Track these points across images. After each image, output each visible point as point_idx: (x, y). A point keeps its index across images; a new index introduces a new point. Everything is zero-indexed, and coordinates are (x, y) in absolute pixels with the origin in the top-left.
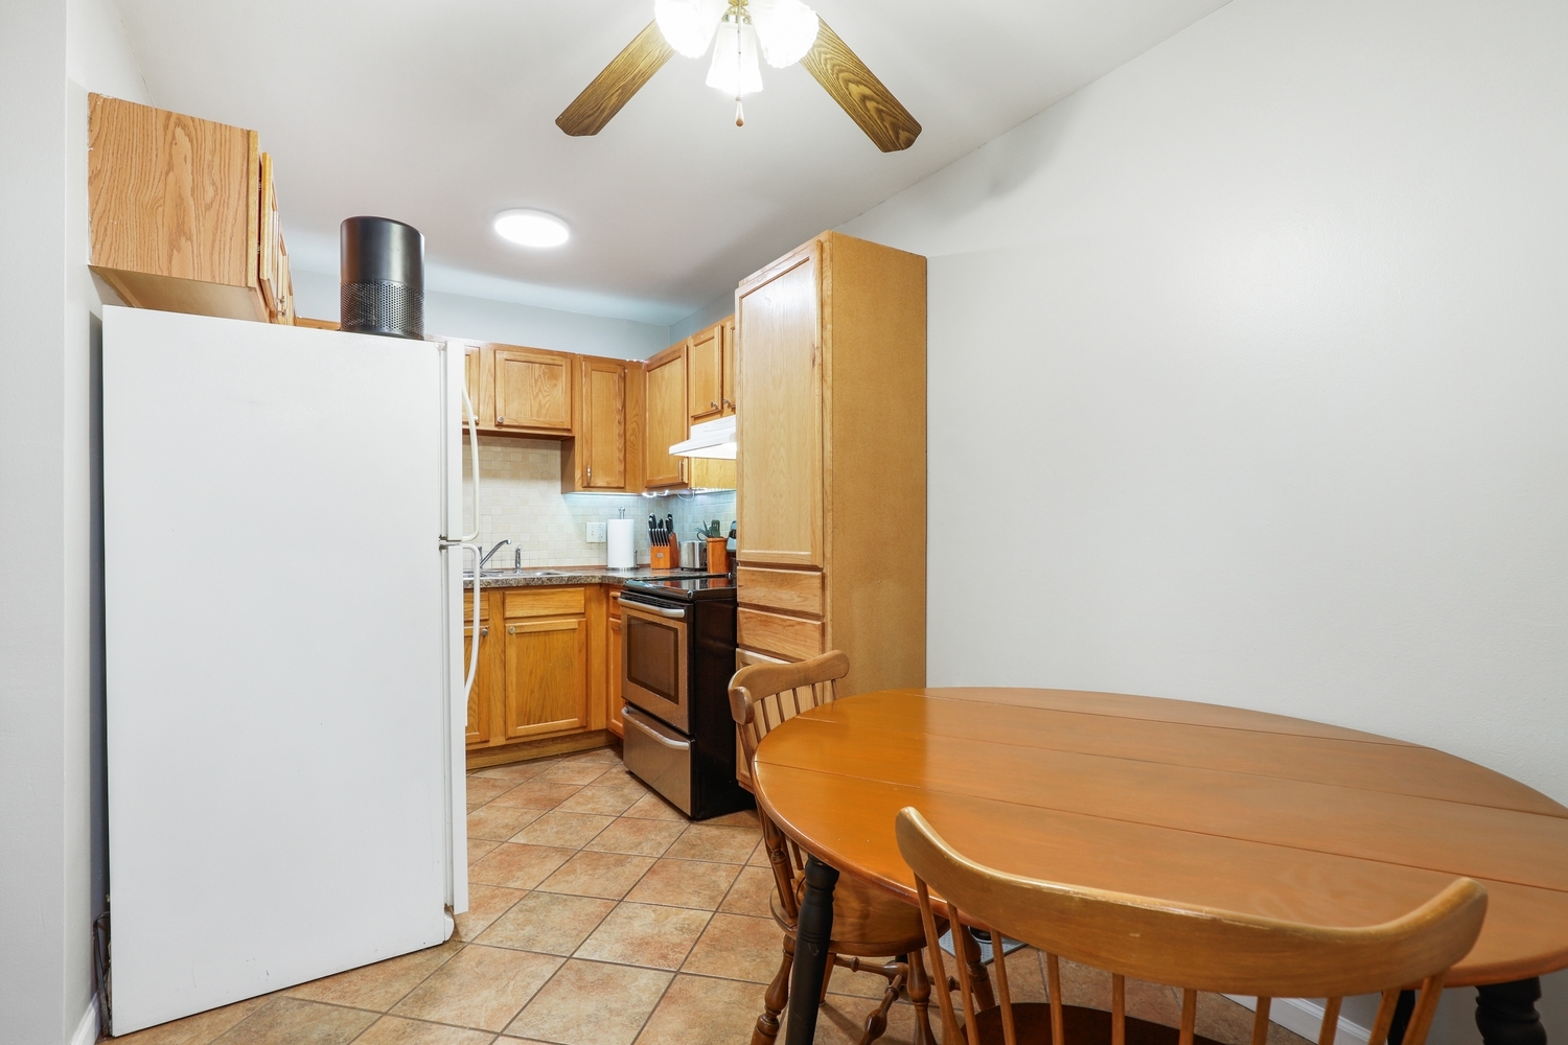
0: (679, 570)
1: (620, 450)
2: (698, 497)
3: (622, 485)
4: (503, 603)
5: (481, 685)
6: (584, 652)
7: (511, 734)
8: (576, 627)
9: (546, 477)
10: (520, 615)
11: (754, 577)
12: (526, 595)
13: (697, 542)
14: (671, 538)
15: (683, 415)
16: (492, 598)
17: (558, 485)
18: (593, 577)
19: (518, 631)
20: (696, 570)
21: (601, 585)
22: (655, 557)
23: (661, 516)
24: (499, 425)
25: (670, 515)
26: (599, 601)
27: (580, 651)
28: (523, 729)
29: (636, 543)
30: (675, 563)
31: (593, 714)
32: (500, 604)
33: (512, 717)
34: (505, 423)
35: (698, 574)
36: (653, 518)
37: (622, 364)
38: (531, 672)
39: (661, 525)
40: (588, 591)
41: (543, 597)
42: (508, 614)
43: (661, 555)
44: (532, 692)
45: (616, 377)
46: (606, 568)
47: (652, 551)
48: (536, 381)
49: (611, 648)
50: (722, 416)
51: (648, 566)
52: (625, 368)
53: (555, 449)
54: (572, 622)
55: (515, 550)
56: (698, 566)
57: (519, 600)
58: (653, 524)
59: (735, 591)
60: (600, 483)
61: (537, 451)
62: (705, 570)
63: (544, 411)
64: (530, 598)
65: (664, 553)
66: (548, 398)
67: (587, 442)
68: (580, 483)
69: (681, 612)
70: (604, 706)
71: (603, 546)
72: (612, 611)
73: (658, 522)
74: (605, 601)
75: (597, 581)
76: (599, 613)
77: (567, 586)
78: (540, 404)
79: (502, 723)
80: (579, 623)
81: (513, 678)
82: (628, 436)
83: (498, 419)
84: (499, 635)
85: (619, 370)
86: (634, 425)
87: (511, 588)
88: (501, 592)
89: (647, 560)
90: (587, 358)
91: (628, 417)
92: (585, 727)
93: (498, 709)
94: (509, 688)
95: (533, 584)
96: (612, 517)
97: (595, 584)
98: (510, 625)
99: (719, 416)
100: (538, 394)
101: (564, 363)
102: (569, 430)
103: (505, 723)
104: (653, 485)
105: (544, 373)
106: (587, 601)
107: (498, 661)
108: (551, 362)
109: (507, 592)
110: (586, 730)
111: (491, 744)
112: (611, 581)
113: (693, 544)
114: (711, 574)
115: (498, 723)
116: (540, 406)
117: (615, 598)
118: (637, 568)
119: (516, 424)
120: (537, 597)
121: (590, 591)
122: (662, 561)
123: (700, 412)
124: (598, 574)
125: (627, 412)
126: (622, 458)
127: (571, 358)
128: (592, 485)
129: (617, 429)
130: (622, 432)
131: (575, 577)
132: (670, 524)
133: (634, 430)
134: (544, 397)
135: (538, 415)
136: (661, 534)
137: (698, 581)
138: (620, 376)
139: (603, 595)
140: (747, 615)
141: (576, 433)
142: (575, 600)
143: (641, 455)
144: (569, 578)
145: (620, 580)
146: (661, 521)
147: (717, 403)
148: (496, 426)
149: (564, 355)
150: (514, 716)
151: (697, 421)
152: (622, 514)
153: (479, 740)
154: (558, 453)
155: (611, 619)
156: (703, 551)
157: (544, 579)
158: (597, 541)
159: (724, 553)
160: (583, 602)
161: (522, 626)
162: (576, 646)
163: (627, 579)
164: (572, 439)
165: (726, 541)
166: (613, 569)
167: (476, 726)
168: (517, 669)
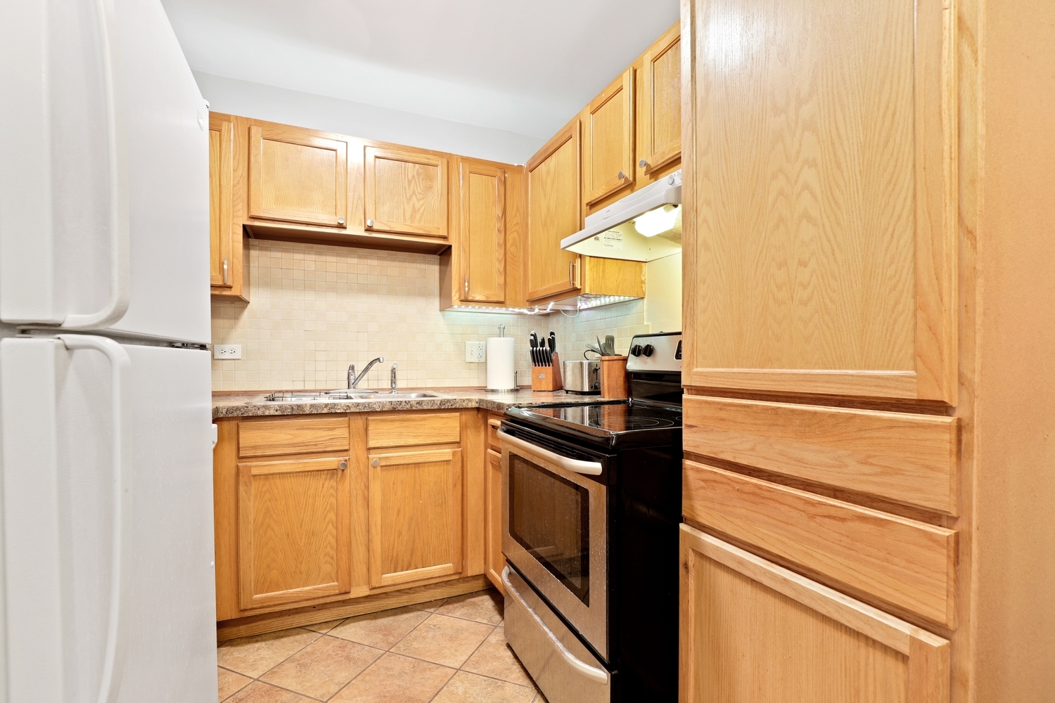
0: (563, 393)
1: (499, 261)
2: (584, 313)
3: (502, 300)
4: (366, 430)
5: (340, 526)
6: (459, 487)
7: (375, 584)
8: (451, 458)
9: (424, 293)
10: (385, 445)
11: (723, 414)
12: (392, 421)
13: (586, 362)
14: (553, 358)
15: (575, 206)
16: (353, 425)
17: (436, 302)
18: (469, 400)
19: (384, 464)
20: (583, 393)
21: (478, 409)
22: (536, 378)
23: (543, 334)
24: (369, 229)
25: (552, 333)
26: (477, 428)
27: (455, 486)
28: (390, 578)
29: (516, 362)
30: (558, 387)
31: (469, 557)
32: (362, 431)
33: (377, 564)
34: (375, 227)
35: (587, 399)
36: (535, 336)
37: (504, 168)
38: (399, 511)
39: (543, 344)
40: (464, 417)
41: (412, 423)
42: (372, 444)
43: (542, 376)
44: (400, 533)
45: (496, 181)
46: (485, 390)
47: (533, 372)
48: (410, 182)
49: (490, 486)
50: (632, 191)
51: (529, 387)
52: (505, 173)
53: (434, 264)
54: (446, 453)
55: (390, 369)
56: (586, 389)
57: (384, 427)
58: (534, 343)
59: (678, 435)
60: (478, 298)
61: (415, 265)
62: (599, 393)
63: (418, 216)
64: (397, 424)
65: (546, 372)
66: (422, 202)
67: (464, 251)
68: (457, 296)
69: (596, 467)
70: (482, 548)
71: (483, 366)
72: (490, 441)
73: (539, 340)
74: (483, 427)
75: (474, 405)
76: (476, 441)
77: (439, 410)
78: (414, 207)
79: (365, 570)
80: (454, 454)
81: (377, 519)
82: (508, 246)
83: (369, 223)
84: (362, 469)
85: (499, 173)
86: (515, 234)
87: (374, 413)
88: (364, 417)
89: (527, 381)
90: (465, 159)
91: (508, 226)
92: (460, 573)
93: (359, 553)
94: (373, 531)
95: (400, 408)
96: (492, 335)
97: (472, 409)
98: (374, 456)
99: (628, 191)
100: (411, 196)
101: (440, 163)
102: (445, 238)
103: (368, 570)
104: (537, 296)
105: (418, 174)
106: (463, 428)
107: (360, 497)
108: (426, 161)
109: (370, 418)
110: (462, 576)
111: (352, 596)
112: (490, 407)
113: (581, 364)
114: (606, 399)
115: (360, 570)
116: (414, 211)
117: (494, 427)
118: (517, 390)
119: (387, 229)
120: (405, 424)
121: (467, 417)
122: (544, 383)
123: (599, 193)
124: (476, 397)
125: (508, 220)
126: (502, 269)
127: (448, 158)
128: (470, 298)
129: (496, 238)
130: (502, 241)
131: (448, 401)
132: (552, 343)
133: (514, 239)
134: (419, 200)
135: (412, 218)
136: (543, 354)
137: (586, 409)
138: (500, 180)
139: (481, 421)
140: (705, 476)
141: (452, 241)
142: (450, 426)
143: (522, 268)
144: (442, 402)
145: (500, 406)
146: (543, 340)
147: (628, 173)
148: (366, 230)
149: (440, 155)
150: (379, 562)
151: (593, 209)
152: (502, 332)
153: (337, 592)
154: (436, 268)
155: (490, 451)
156: (594, 371)
157: (414, 403)
158: (476, 360)
159: (622, 374)
160: (458, 429)
161: (387, 458)
162: (450, 480)
163: (509, 406)
164: (450, 247)
165: (625, 360)
166: (493, 391)
167: (334, 576)
168: (382, 508)
